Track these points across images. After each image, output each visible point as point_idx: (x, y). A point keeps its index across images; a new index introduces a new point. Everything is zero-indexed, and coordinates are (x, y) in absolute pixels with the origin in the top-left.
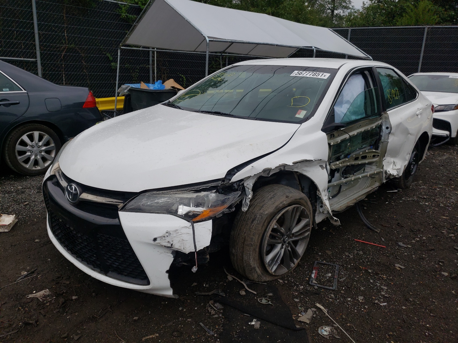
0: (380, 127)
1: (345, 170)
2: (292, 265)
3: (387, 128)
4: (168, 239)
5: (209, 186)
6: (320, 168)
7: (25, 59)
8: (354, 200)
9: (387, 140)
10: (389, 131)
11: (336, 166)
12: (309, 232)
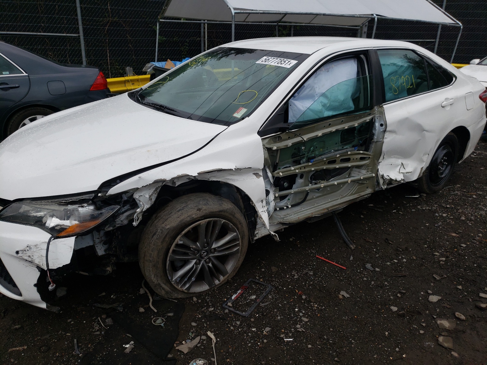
0: (371, 124)
1: (313, 175)
2: (217, 282)
3: (382, 125)
4: (29, 253)
5: (79, 199)
6: (255, 177)
7: (68, 35)
8: (324, 209)
9: (381, 140)
10: (384, 129)
11: (284, 173)
12: (239, 247)
